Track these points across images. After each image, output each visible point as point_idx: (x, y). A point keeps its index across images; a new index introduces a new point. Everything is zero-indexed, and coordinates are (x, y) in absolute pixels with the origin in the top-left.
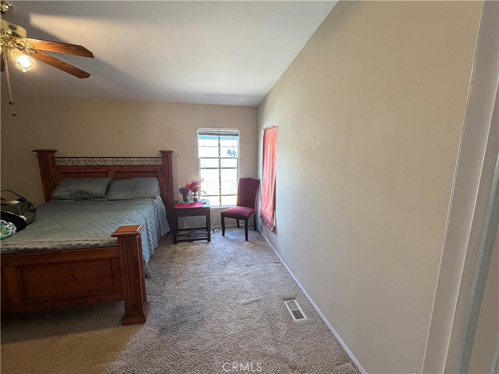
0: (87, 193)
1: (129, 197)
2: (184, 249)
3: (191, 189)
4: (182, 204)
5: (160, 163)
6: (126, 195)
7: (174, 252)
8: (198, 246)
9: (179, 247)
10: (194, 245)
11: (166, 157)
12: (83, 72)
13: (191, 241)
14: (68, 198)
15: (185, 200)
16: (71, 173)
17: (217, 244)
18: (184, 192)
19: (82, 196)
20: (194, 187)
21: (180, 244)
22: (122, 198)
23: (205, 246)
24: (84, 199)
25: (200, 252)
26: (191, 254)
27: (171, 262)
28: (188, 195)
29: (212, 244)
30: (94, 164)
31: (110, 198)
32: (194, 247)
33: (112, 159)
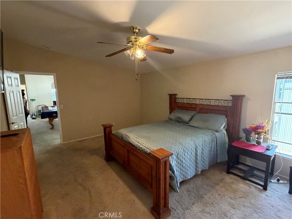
0: (181, 119)
1: (200, 127)
2: (232, 183)
3: (255, 131)
4: (243, 142)
5: (230, 104)
6: (199, 124)
7: (222, 180)
8: (247, 188)
9: (229, 178)
10: (244, 184)
11: (236, 100)
12: (170, 50)
13: (244, 178)
14: (173, 120)
15: (248, 139)
16: (180, 106)
17: (272, 199)
18: (248, 132)
19: (179, 120)
20: (257, 130)
21: (232, 176)
22: (196, 126)
23: (256, 192)
24: (179, 122)
25: (245, 195)
26: (235, 191)
27: (213, 187)
28: (251, 136)
29: (266, 196)
30: (190, 102)
31: (190, 124)
32: (242, 186)
33: (199, 100)
